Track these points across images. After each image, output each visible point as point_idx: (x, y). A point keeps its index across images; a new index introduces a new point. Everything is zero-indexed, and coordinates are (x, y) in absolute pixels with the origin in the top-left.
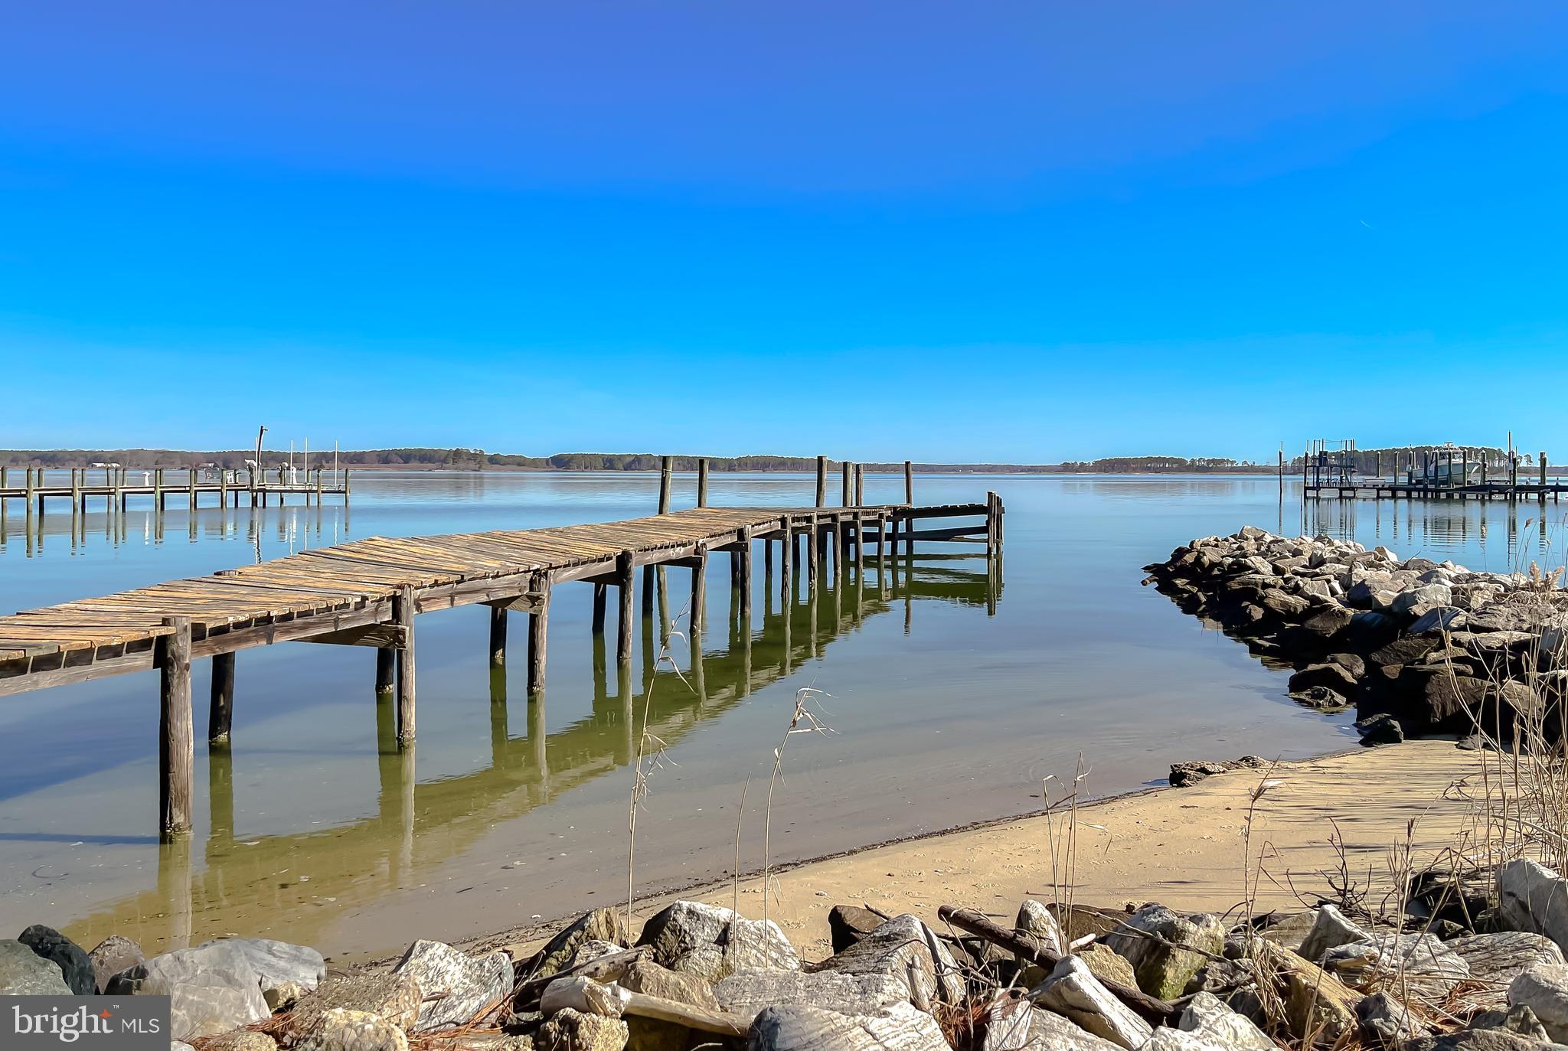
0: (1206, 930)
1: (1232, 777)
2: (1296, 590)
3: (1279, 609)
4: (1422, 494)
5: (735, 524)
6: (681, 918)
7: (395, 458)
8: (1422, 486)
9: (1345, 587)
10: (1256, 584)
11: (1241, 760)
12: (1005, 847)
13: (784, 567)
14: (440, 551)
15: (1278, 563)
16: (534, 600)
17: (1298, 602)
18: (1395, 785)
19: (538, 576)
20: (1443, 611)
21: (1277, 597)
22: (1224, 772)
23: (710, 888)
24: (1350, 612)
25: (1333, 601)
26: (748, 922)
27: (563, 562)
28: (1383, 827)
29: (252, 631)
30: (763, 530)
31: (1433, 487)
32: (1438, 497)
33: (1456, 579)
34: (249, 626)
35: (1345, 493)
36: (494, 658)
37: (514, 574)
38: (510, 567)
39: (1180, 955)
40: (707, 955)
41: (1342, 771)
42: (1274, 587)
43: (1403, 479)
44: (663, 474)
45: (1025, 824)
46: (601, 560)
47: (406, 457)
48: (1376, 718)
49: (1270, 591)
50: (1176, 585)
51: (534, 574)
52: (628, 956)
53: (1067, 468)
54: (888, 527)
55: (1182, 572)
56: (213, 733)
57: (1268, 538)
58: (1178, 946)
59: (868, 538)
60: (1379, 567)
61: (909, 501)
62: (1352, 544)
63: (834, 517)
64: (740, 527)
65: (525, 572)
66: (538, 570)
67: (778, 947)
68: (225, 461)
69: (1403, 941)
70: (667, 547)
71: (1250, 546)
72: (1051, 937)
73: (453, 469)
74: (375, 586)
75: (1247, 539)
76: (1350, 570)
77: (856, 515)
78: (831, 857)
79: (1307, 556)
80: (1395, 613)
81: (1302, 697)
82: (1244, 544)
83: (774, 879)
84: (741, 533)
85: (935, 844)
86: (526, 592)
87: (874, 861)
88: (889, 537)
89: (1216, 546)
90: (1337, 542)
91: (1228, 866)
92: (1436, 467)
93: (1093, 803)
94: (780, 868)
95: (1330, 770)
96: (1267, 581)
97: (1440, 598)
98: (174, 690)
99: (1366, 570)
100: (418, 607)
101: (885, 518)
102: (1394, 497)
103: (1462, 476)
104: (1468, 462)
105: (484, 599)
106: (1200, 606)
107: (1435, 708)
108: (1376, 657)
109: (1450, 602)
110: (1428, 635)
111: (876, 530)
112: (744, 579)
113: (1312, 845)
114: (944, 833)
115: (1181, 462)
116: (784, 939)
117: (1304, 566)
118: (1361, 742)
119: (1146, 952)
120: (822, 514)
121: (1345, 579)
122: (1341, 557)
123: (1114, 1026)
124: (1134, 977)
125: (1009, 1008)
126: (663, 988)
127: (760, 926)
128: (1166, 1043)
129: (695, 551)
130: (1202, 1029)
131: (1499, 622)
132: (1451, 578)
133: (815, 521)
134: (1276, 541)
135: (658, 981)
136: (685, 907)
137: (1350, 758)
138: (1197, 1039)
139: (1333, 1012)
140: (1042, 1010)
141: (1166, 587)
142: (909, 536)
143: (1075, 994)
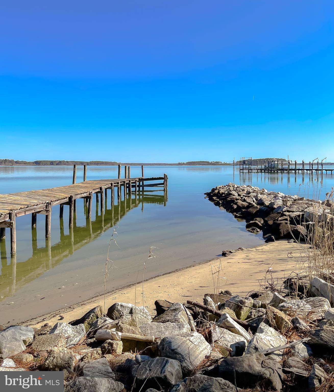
0: (250, 301)
1: (238, 254)
2: (244, 200)
3: (241, 206)
4: (268, 171)
5: (99, 186)
6: (119, 307)
8: (268, 169)
9: (256, 200)
10: (234, 199)
11: (239, 249)
12: (186, 277)
14: (18, 198)
15: (239, 193)
16: (47, 211)
17: (245, 204)
18: (276, 254)
19: (48, 204)
20: (281, 206)
21: (240, 203)
22: (235, 252)
23: (112, 293)
24: (259, 207)
25: (254, 204)
26: (137, 307)
27: (55, 200)
28: (276, 266)
30: (106, 187)
31: (270, 169)
32: (271, 172)
35: (250, 170)
36: (33, 227)
37: (42, 204)
38: (41, 202)
39: (245, 308)
40: (128, 317)
41: (263, 250)
42: (239, 199)
43: (263, 167)
46: (64, 199)
48: (268, 235)
49: (238, 201)
50: (213, 199)
51: (47, 204)
52: (116, 322)
53: (180, 164)
54: (138, 183)
55: (215, 195)
57: (236, 186)
58: (244, 306)
59: (133, 187)
60: (264, 194)
61: (143, 176)
62: (256, 188)
63: (124, 182)
64: (101, 187)
65: (45, 203)
66: (48, 202)
67: (146, 313)
69: (296, 302)
70: (82, 194)
71: (232, 188)
72: (213, 306)
73: (5, 165)
74: (4, 210)
75: (230, 186)
76: (257, 195)
77: (130, 181)
79: (246, 191)
80: (270, 207)
81: (249, 230)
82: (230, 188)
85: (168, 276)
86: (45, 209)
87: (154, 283)
88: (138, 186)
89: (223, 188)
90: (253, 187)
91: (242, 279)
92: (271, 164)
93: (205, 262)
95: (260, 250)
96: (237, 198)
97: (280, 203)
99: (261, 195)
100: (16, 216)
101: (137, 181)
102: (261, 172)
103: (277, 166)
104: (278, 163)
105: (34, 212)
106: (220, 204)
107: (282, 232)
108: (266, 219)
109: (282, 204)
110: (278, 213)
111: (135, 184)
112: (101, 201)
113: (260, 272)
114: (169, 273)
115: (208, 162)
116: (147, 311)
117: (245, 194)
118: (265, 242)
119: (236, 308)
120: (121, 181)
121: (256, 197)
122: (254, 191)
123: (238, 331)
124: (235, 316)
125: (215, 329)
126: (128, 331)
127: (141, 308)
128: (259, 337)
129: (89, 194)
130: (265, 332)
131: (294, 210)
132: (281, 197)
133: (120, 184)
134: (238, 187)
135: (127, 329)
136: (120, 303)
137: (264, 247)
138: (264, 335)
139: (287, 323)
140: (222, 328)
141: (211, 199)
142: (143, 186)
143: (229, 324)
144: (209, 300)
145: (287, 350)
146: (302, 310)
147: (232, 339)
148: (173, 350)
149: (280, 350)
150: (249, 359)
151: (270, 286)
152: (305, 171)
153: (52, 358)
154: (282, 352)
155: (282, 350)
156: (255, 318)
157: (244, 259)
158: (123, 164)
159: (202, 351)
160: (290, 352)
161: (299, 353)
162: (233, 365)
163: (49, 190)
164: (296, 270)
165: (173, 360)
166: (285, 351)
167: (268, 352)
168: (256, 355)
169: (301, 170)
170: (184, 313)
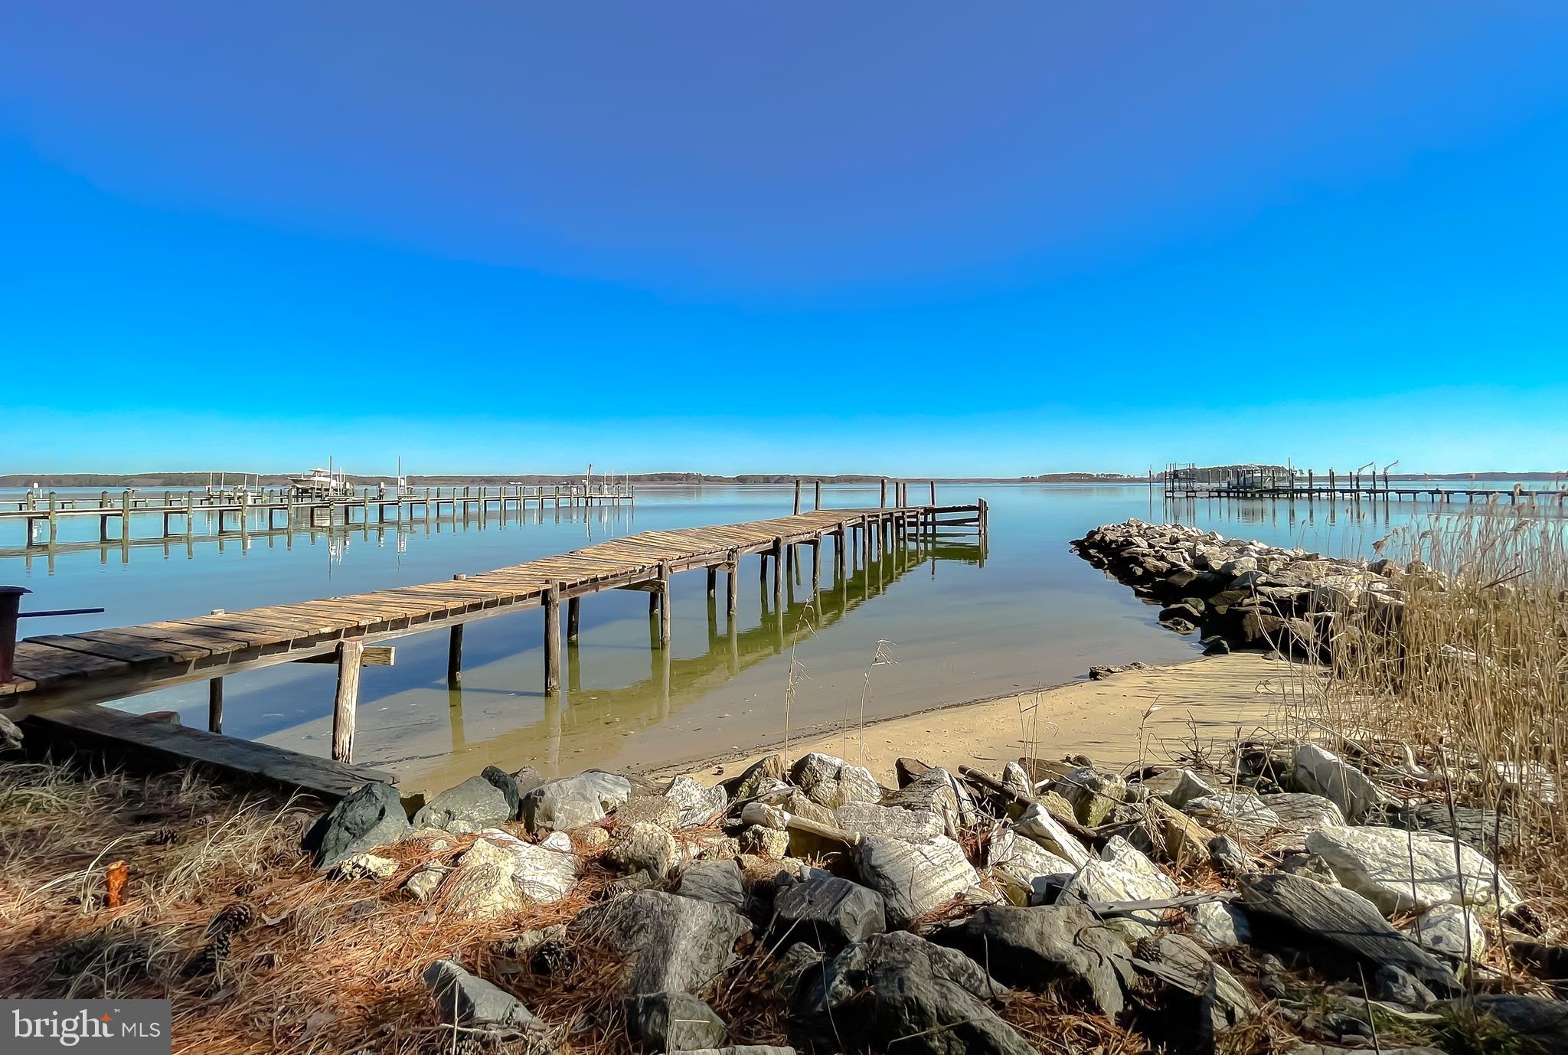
0: (1115, 784)
1: (1127, 675)
2: (1162, 558)
3: (1153, 570)
4: (1236, 494)
6: (814, 763)
8: (1236, 490)
9: (1192, 556)
10: (1138, 554)
11: (1132, 664)
13: (864, 543)
14: (682, 538)
15: (1151, 542)
16: (730, 565)
17: (1164, 566)
18: (1225, 682)
19: (732, 552)
20: (1252, 573)
21: (1151, 562)
22: (1121, 672)
24: (1195, 572)
25: (1184, 565)
26: (851, 768)
27: (745, 544)
28: (1218, 710)
29: (589, 586)
30: (852, 523)
31: (1241, 490)
32: (1246, 496)
33: (1259, 553)
34: (587, 583)
35: (1191, 493)
36: (710, 594)
37: (720, 551)
38: (718, 547)
39: (1100, 799)
40: (829, 785)
41: (1192, 672)
42: (1149, 556)
43: (1225, 485)
44: (796, 487)
45: (1004, 702)
46: (764, 543)
47: (663, 478)
48: (1212, 638)
49: (1146, 558)
50: (1090, 553)
51: (730, 551)
53: (1024, 480)
54: (922, 518)
55: (1093, 545)
56: (570, 635)
57: (1145, 526)
58: (1098, 794)
59: (911, 524)
60: (1212, 545)
61: (933, 503)
62: (1194, 529)
63: (891, 514)
64: (839, 521)
65: (725, 550)
66: (732, 549)
67: (868, 783)
68: (572, 481)
69: (1237, 799)
70: (800, 534)
71: (1134, 531)
72: (1024, 786)
73: (686, 484)
74: (649, 560)
75: (1132, 526)
76: (1195, 546)
77: (903, 513)
78: (894, 718)
79: (1168, 537)
80: (1223, 574)
81: (1167, 624)
82: (1130, 530)
83: (865, 731)
84: (840, 526)
86: (726, 561)
87: (919, 722)
88: (922, 524)
89: (1114, 530)
90: (1186, 529)
92: (1245, 478)
94: (866, 724)
95: (1185, 672)
96: (1144, 552)
97: (1250, 565)
98: (551, 617)
99: (1204, 546)
100: (671, 571)
101: (920, 514)
102: (1219, 496)
103: (1260, 484)
104: (1264, 476)
105: (705, 565)
106: (1104, 565)
107: (1248, 633)
108: (1211, 601)
109: (1256, 568)
110: (1243, 588)
111: (915, 520)
112: (842, 552)
114: (958, 705)
116: (871, 778)
117: (1166, 543)
118: (1203, 653)
119: (1080, 796)
121: (1192, 552)
122: (1189, 538)
123: (1062, 848)
124: (1073, 814)
125: (1001, 836)
126: (807, 813)
127: (858, 770)
128: (1095, 869)
130: (1116, 860)
131: (1287, 581)
132: (1256, 552)
133: (881, 518)
134: (1149, 528)
136: (816, 755)
137: (1198, 665)
138: (1113, 866)
139: (1194, 846)
140: (1020, 837)
141: (1084, 554)
142: (933, 523)
143: (1040, 828)
144: (1014, 771)
145: (1174, 914)
146: (1252, 820)
147: (1041, 865)
148: (873, 868)
149: (1152, 910)
150: (1044, 918)
151: (1193, 757)
152: (1338, 494)
153: (627, 843)
154: (1157, 916)
155: (1161, 912)
156: (1120, 825)
157: (1141, 688)
158: (890, 481)
159: (951, 880)
160: (1182, 920)
161: (1208, 927)
162: (999, 925)
163: (739, 526)
164: (1268, 724)
165: (864, 890)
166: (1166, 916)
167: (1112, 909)
168: (1067, 910)
169: (1327, 491)
170: (948, 792)
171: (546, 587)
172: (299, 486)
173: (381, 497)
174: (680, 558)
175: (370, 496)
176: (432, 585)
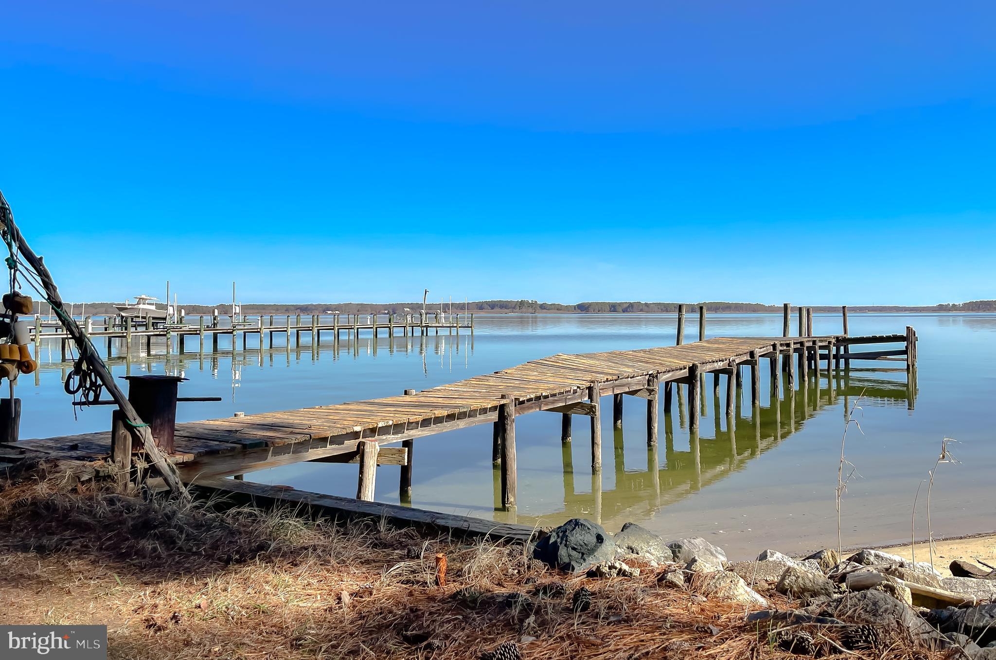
5: (746, 348)
7: (486, 306)
14: (596, 362)
16: (651, 391)
19: (652, 378)
26: (915, 563)
27: (664, 370)
29: (534, 403)
30: (763, 352)
34: (532, 400)
36: (617, 425)
37: (640, 376)
38: (638, 372)
44: (679, 316)
46: (681, 369)
47: (493, 305)
51: (650, 376)
53: (941, 308)
54: (834, 350)
59: (823, 357)
61: (845, 332)
64: (752, 349)
65: (646, 375)
66: (652, 374)
70: (714, 362)
73: (519, 312)
74: (582, 381)
77: (815, 342)
84: (752, 354)
85: (960, 543)
86: (646, 386)
88: (835, 357)
100: (600, 393)
101: (832, 344)
105: (627, 390)
111: (826, 352)
112: (754, 383)
114: (961, 538)
120: (795, 341)
127: (923, 565)
129: (729, 364)
133: (792, 346)
135: (914, 577)
142: (847, 356)
171: (503, 402)
172: (123, 314)
173: (215, 325)
174: (607, 380)
175: (205, 324)
176: (390, 399)
